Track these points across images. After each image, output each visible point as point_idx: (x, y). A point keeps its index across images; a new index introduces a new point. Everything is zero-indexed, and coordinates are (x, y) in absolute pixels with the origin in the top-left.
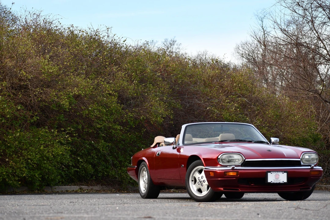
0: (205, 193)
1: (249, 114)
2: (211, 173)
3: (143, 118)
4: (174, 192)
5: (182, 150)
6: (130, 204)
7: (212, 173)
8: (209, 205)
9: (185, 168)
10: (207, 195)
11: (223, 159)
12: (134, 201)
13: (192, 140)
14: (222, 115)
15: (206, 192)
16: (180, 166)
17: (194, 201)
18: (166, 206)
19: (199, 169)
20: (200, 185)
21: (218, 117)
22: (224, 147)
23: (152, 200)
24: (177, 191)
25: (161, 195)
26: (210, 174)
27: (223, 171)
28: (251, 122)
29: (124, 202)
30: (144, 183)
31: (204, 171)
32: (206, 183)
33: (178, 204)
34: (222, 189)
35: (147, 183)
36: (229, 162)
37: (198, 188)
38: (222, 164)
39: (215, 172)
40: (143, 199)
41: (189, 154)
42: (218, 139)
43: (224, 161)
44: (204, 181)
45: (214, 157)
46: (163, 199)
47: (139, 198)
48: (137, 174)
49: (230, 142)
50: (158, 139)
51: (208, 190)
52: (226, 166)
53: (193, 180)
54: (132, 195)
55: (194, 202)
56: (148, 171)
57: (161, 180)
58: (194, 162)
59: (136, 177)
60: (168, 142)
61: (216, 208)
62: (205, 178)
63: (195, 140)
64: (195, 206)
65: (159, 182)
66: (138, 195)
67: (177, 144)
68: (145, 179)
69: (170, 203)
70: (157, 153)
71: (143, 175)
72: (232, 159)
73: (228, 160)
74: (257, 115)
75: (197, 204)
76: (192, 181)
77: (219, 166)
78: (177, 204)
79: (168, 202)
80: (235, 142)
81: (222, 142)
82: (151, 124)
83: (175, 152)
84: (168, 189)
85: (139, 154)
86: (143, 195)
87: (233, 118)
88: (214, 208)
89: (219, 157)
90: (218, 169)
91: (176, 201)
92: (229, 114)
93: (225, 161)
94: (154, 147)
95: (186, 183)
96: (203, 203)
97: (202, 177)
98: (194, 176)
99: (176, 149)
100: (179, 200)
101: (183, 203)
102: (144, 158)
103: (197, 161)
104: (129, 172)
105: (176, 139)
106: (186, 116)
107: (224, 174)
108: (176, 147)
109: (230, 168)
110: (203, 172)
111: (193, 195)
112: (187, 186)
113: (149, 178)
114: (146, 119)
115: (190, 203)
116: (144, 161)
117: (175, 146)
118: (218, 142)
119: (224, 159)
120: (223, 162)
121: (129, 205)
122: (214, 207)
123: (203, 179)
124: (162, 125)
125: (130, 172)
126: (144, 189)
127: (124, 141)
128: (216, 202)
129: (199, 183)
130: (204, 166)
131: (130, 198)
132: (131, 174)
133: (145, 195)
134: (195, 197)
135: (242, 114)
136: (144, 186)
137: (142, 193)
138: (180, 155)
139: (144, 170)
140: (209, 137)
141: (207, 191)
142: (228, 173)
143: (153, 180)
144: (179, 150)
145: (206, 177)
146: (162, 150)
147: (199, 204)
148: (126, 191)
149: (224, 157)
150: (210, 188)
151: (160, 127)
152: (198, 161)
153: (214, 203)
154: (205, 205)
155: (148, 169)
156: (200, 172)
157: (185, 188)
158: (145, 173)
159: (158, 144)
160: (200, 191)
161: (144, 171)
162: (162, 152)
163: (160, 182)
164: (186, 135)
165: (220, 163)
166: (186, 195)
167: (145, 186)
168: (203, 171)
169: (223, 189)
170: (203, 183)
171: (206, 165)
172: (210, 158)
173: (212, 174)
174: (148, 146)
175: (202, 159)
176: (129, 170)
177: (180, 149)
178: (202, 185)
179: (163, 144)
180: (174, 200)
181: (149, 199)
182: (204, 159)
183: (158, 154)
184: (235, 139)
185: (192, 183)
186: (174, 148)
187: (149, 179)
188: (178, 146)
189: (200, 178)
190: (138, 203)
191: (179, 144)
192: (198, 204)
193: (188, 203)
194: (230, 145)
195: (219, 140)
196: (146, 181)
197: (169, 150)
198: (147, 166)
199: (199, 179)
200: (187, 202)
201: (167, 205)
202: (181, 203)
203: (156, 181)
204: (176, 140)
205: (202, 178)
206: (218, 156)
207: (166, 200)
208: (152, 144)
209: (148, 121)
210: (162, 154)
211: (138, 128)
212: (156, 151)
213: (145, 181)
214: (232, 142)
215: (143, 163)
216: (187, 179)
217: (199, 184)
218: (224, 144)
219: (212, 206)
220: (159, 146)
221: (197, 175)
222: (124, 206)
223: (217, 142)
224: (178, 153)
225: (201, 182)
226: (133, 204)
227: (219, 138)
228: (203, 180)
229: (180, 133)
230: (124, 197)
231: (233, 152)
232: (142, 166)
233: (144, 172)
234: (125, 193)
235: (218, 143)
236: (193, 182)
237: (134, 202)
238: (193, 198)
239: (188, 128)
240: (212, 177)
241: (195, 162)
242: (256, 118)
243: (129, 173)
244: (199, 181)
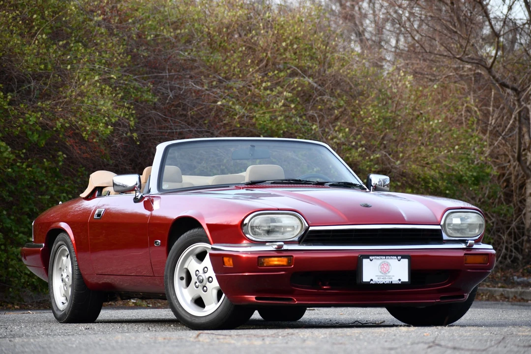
0: (212, 307)
1: (319, 116)
2: (226, 259)
3: (63, 126)
4: (136, 307)
5: (156, 205)
6: (28, 336)
7: (229, 261)
8: (222, 337)
9: (164, 249)
10: (216, 312)
11: (256, 227)
12: (39, 330)
13: (181, 182)
14: (254, 120)
15: (214, 304)
16: (152, 243)
17: (185, 327)
18: (117, 342)
19: (198, 251)
20: (200, 288)
21: (242, 124)
22: (256, 197)
23: (82, 327)
24: (144, 303)
25: (104, 314)
26: (224, 263)
27: (257, 256)
28: (323, 136)
29: (12, 333)
30: (62, 284)
31: (211, 255)
32: (215, 284)
33: (148, 335)
34: (253, 298)
35: (72, 286)
36: (269, 232)
37: (196, 295)
38: (254, 239)
39: (235, 258)
40: (61, 325)
41: (173, 215)
42: (244, 177)
43: (257, 230)
44: (210, 279)
45: (235, 220)
46: (111, 325)
47: (50, 322)
48: (47, 262)
49: (273, 185)
50: (98, 178)
51: (219, 300)
52: (263, 243)
53: (184, 276)
54: (32, 315)
55: (185, 330)
56: (74, 255)
57: (106, 276)
58: (185, 234)
59: (44, 272)
60: (123, 186)
61: (239, 344)
62: (211, 273)
63: (189, 180)
64: (187, 341)
65: (101, 282)
66: (49, 315)
67: (146, 190)
68: (65, 276)
69: (127, 334)
70: (96, 212)
71: (60, 266)
72: (277, 226)
73: (266, 228)
74: (337, 119)
75: (193, 334)
76: (182, 279)
77: (245, 242)
78: (144, 335)
79: (123, 332)
80: (284, 185)
81: (253, 184)
82: (82, 138)
83: (140, 208)
84: (122, 299)
85: (51, 213)
86: (59, 314)
87: (279, 125)
88: (234, 344)
89: (246, 221)
90: (243, 250)
91: (141, 327)
92: (271, 117)
93: (261, 232)
94: (88, 198)
95: (167, 284)
96: (206, 331)
97: (206, 269)
98: (186, 266)
99: (142, 203)
100: (148, 325)
101: (157, 334)
102: (63, 225)
103: (192, 231)
104: (25, 258)
105: (143, 177)
106: (166, 120)
107: (257, 262)
108: (142, 198)
109: (273, 247)
110: (207, 258)
111: (183, 312)
112: (167, 290)
113: (76, 272)
114: (70, 127)
115: (176, 332)
116: (63, 231)
117: (139, 195)
118: (243, 186)
119: (258, 227)
120: (255, 234)
121: (25, 340)
122: (233, 342)
123: (207, 275)
124: (108, 142)
125: (27, 258)
126: (63, 299)
127: (14, 182)
128: (239, 331)
129: (197, 284)
130: (211, 244)
131: (29, 322)
132: (31, 264)
133: (65, 314)
134: (188, 319)
135: (301, 117)
136: (63, 292)
137: (58, 309)
138: (153, 217)
139: (62, 254)
140: (223, 173)
141: (216, 304)
142: (267, 259)
143: (86, 277)
144: (148, 205)
145: (215, 270)
146: (108, 205)
147: (198, 336)
148: (17, 305)
149: (258, 220)
150: (224, 295)
151: (102, 147)
152: (196, 230)
153: (233, 332)
154: (211, 336)
155: (73, 250)
156: (201, 256)
157: (164, 297)
158: (66, 262)
159: (99, 191)
160: (199, 302)
161: (64, 255)
162: (108, 209)
163: (103, 283)
164: (167, 168)
165: (248, 236)
166: (166, 313)
167: (66, 291)
168: (208, 256)
169: (256, 298)
170: (208, 283)
171: (216, 241)
172: (225, 223)
173: (229, 263)
174: (75, 196)
175: (205, 227)
176: (25, 254)
177: (152, 201)
178: (205, 288)
179: (111, 189)
180: (136, 326)
181: (75, 325)
182: (209, 225)
183: (99, 215)
184: (283, 178)
185: (180, 285)
186: (136, 200)
187: (76, 277)
188: (148, 195)
189: (201, 271)
190: (48, 335)
191: (149, 191)
192: (195, 335)
193: (170, 333)
194: (272, 193)
195: (247, 180)
196: (69, 281)
197: (125, 204)
198: (70, 243)
199: (196, 275)
200: (169, 331)
201: (119, 337)
202: (154, 333)
203: (93, 279)
204: (143, 181)
205: (205, 272)
206: (243, 220)
207: (117, 326)
209: (74, 132)
210: (108, 214)
211: (49, 149)
212: (94, 208)
213: (67, 280)
214: (276, 185)
215: (61, 235)
216: (168, 275)
217: (197, 287)
218: (257, 191)
219: (228, 340)
220: (100, 195)
221: (193, 265)
222: (12, 344)
223: (240, 186)
224: (147, 213)
225: (201, 281)
226: (34, 336)
227: (246, 176)
228: (207, 277)
229: (151, 164)
230: (14, 321)
231: (278, 210)
232: (59, 243)
233: (64, 258)
234: (16, 310)
235: (243, 188)
236: (184, 281)
237: (37, 332)
238: (182, 321)
239: (170, 151)
240: (229, 270)
241: (188, 232)
242: (334, 127)
243: (25, 262)
244: (198, 279)
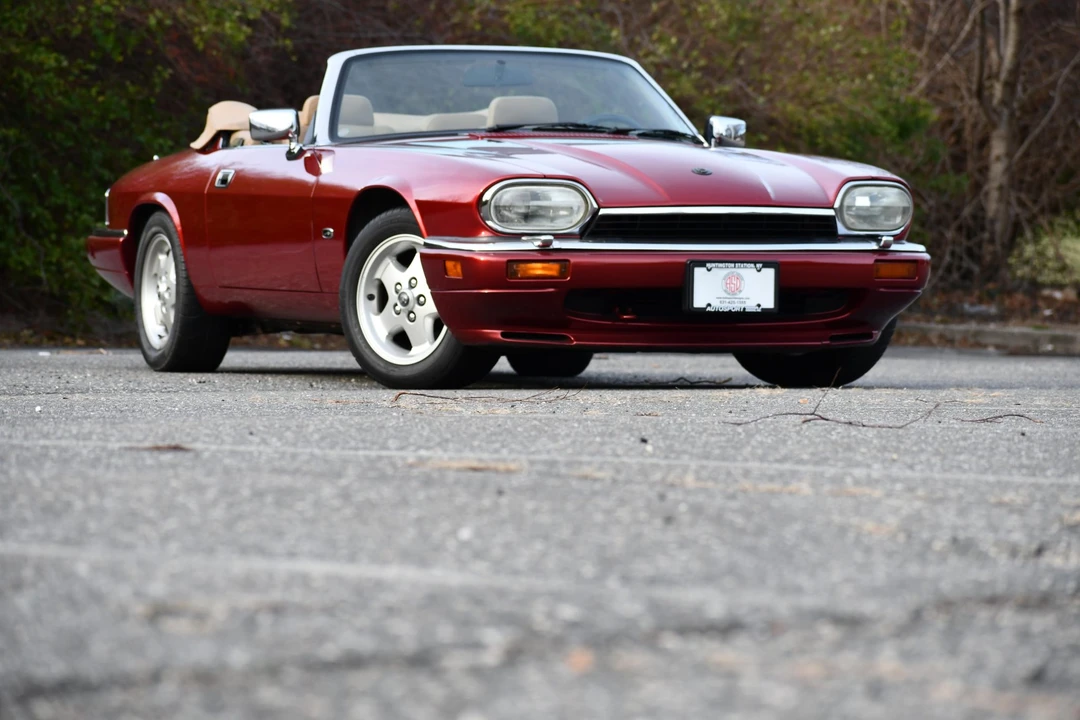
0: (424, 348)
1: (624, 13)
2: (449, 264)
3: (160, 22)
4: (292, 347)
5: (326, 165)
6: (96, 392)
7: (455, 266)
8: (440, 400)
9: (340, 244)
10: (431, 358)
11: (504, 207)
12: (116, 383)
13: (371, 123)
14: (506, 19)
15: (427, 344)
16: (319, 232)
17: (375, 383)
18: (253, 405)
19: (400, 249)
20: (403, 315)
21: (485, 24)
22: (506, 153)
23: (193, 379)
24: (306, 343)
25: (232, 358)
26: (445, 271)
27: (505, 259)
28: (631, 50)
29: (69, 386)
30: (159, 303)
31: (423, 256)
32: (431, 307)
33: (308, 394)
34: (497, 334)
35: (175, 306)
36: (527, 217)
37: (396, 326)
38: (500, 229)
39: (467, 262)
40: (156, 375)
41: (357, 182)
42: (484, 119)
43: (506, 213)
44: (422, 299)
45: (466, 194)
46: (244, 377)
47: (136, 368)
48: (132, 263)
49: (537, 133)
50: (224, 114)
51: (436, 336)
52: (517, 237)
53: (375, 292)
54: (106, 355)
55: (377, 388)
56: (179, 251)
57: (238, 291)
58: (377, 219)
59: (125, 279)
60: (268, 130)
61: (467, 413)
62: (423, 288)
63: (386, 122)
64: (377, 406)
65: (227, 301)
66: (136, 357)
67: (308, 138)
68: (163, 288)
69: (271, 393)
70: (220, 176)
71: (155, 271)
72: (541, 207)
73: (523, 210)
74: (655, 20)
75: (388, 395)
76: (371, 297)
77: (483, 233)
78: (301, 395)
79: (265, 389)
80: (556, 134)
81: (500, 131)
82: (193, 48)
83: (297, 171)
84: (266, 332)
85: (139, 176)
86: (153, 355)
87: (550, 30)
88: (461, 412)
89: (487, 197)
90: (481, 248)
91: (296, 382)
92: (537, 13)
93: (513, 216)
94: (205, 150)
95: (344, 307)
96: (412, 391)
97: (413, 281)
98: (378, 275)
99: (301, 161)
100: (310, 379)
101: (325, 393)
102: (161, 198)
103: (389, 213)
104: (93, 255)
105: (304, 115)
106: (348, 16)
107: (504, 270)
108: (302, 152)
109: (534, 245)
110: (417, 261)
111: (373, 357)
112: (345, 317)
113: (183, 283)
114: (174, 27)
115: (359, 392)
116: (160, 208)
117: (295, 147)
118: (483, 134)
119: (509, 208)
120: (502, 219)
121: (91, 398)
122: (458, 409)
123: (416, 292)
124: (243, 56)
125: (98, 255)
126: (161, 330)
127: (75, 120)
128: (470, 391)
129: (398, 308)
130: (422, 237)
131: (100, 368)
132: (104, 267)
133: (163, 356)
134: (381, 368)
135: (591, 14)
136: (160, 316)
137: (151, 347)
138: (320, 187)
139: (159, 249)
140: (447, 110)
141: (432, 343)
142: (522, 266)
143: (201, 291)
144: (312, 166)
145: (431, 283)
146: (241, 163)
147: (397, 398)
148: (82, 338)
149: (509, 196)
150: (445, 328)
151: (233, 64)
152: (396, 211)
153: (461, 394)
154: (421, 399)
155: (177, 241)
156: (405, 259)
157: (338, 329)
158: (167, 262)
159: (224, 137)
160: (401, 340)
161: (161, 252)
162: (242, 171)
163: (230, 302)
164: (347, 98)
165: (489, 223)
166: (344, 360)
167: (166, 316)
168: (417, 257)
169: (502, 334)
170: (417, 306)
171: (431, 232)
172: (450, 200)
173: (454, 271)
174: (181, 143)
175: (413, 206)
176: (93, 248)
177: (320, 158)
178: (412, 315)
179: (246, 135)
180: (288, 381)
181: (181, 375)
182: (419, 203)
183: (224, 181)
184: (555, 120)
185: (367, 310)
186: (291, 156)
187: (183, 290)
188: (311, 146)
189: (405, 285)
190: (132, 391)
191: (314, 140)
192: (392, 397)
193: (347, 393)
194: (535, 147)
195: (490, 123)
196: (171, 298)
197: (271, 163)
198: (172, 230)
199: (397, 292)
200: (348, 389)
201: (258, 397)
202: (320, 392)
203: (213, 296)
204: (303, 121)
205: (411, 287)
206: (482, 194)
207: (256, 379)
208: (195, 138)
209: (180, 35)
210: (241, 178)
211: (139, 64)
212: (215, 169)
213: (166, 296)
214: (542, 133)
215: (157, 216)
216: (347, 290)
217: (398, 313)
218: (508, 143)
219: (451, 405)
220: (226, 146)
221: (391, 275)
222: (67, 402)
223: (477, 134)
224: (310, 178)
225: (405, 303)
226: (108, 392)
227: (489, 116)
228: (416, 295)
229: (318, 92)
230: (73, 366)
231: (545, 177)
232: (154, 229)
233: (162, 257)
234: (80, 347)
235: (482, 138)
236: (375, 303)
237: (113, 385)
238: (371, 373)
239: (354, 68)
240: (455, 284)
241: (383, 215)
242: (650, 34)
243: (93, 262)
244: (400, 298)
